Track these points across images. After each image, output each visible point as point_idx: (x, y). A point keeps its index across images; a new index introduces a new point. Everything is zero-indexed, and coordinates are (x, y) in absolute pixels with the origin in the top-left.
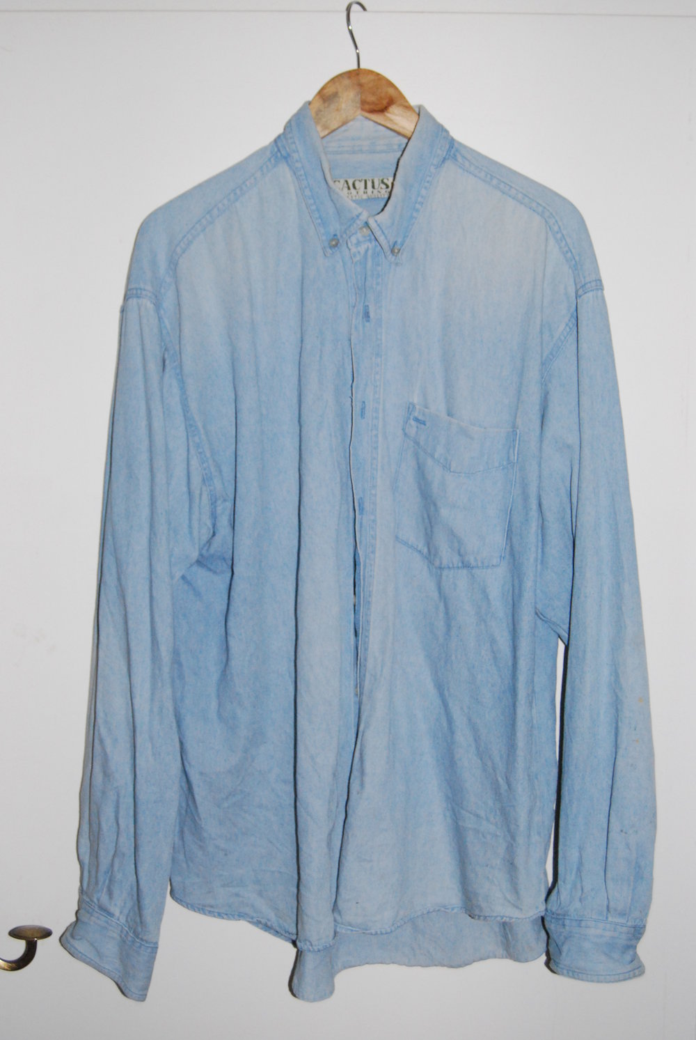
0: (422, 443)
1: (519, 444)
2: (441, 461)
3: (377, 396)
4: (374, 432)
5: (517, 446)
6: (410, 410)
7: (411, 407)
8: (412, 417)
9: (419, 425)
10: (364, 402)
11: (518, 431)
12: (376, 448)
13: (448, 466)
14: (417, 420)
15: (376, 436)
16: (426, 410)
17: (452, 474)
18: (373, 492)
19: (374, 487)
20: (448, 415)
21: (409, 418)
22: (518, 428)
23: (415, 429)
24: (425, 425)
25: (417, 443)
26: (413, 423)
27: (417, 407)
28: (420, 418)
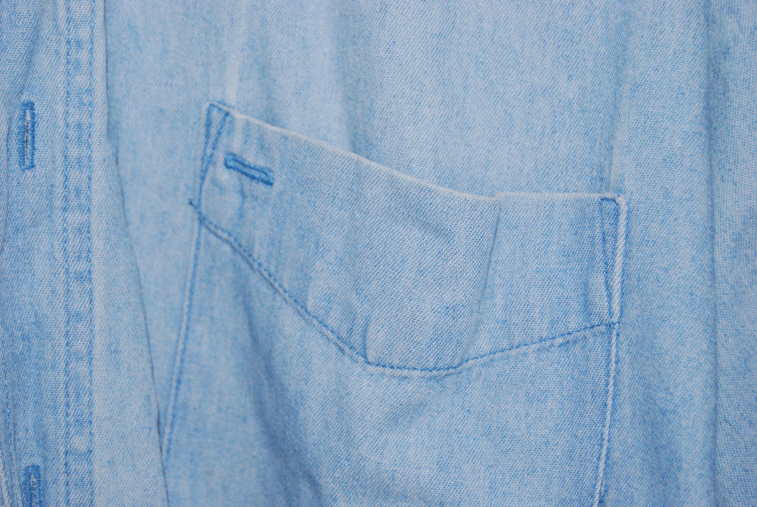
0: (260, 252)
1: (626, 254)
2: (332, 322)
3: (80, 80)
4: (75, 218)
5: (619, 259)
6: (213, 131)
7: (216, 116)
8: (220, 157)
9: (248, 184)
10: (30, 106)
11: (621, 200)
12: (84, 277)
13: (356, 339)
14: (236, 164)
15: (84, 230)
16: (269, 127)
17: (372, 369)
18: (79, 443)
19: (82, 422)
20: (355, 149)
21: (208, 161)
22: (620, 191)
23: (234, 200)
24: (269, 183)
25: (243, 251)
26: (226, 177)
27: (238, 116)
28: (252, 158)
